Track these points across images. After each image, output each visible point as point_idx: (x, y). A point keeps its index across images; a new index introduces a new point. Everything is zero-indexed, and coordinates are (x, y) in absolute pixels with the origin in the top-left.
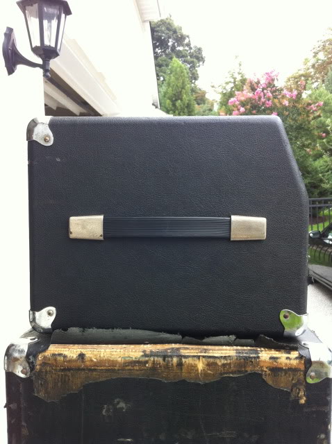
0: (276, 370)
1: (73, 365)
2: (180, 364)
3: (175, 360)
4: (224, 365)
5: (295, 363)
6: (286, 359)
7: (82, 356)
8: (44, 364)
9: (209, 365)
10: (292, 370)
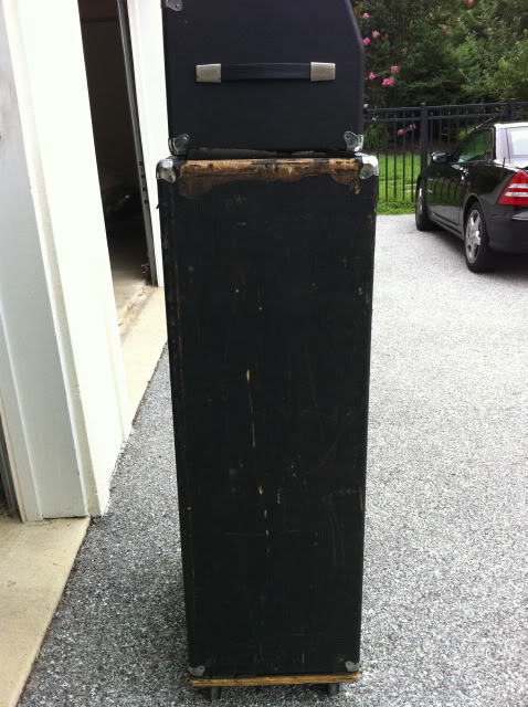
0: (340, 171)
1: (205, 172)
2: (277, 169)
3: (274, 166)
4: (306, 169)
5: (352, 165)
6: (345, 163)
7: (211, 166)
8: (185, 172)
9: (296, 169)
10: (350, 170)
